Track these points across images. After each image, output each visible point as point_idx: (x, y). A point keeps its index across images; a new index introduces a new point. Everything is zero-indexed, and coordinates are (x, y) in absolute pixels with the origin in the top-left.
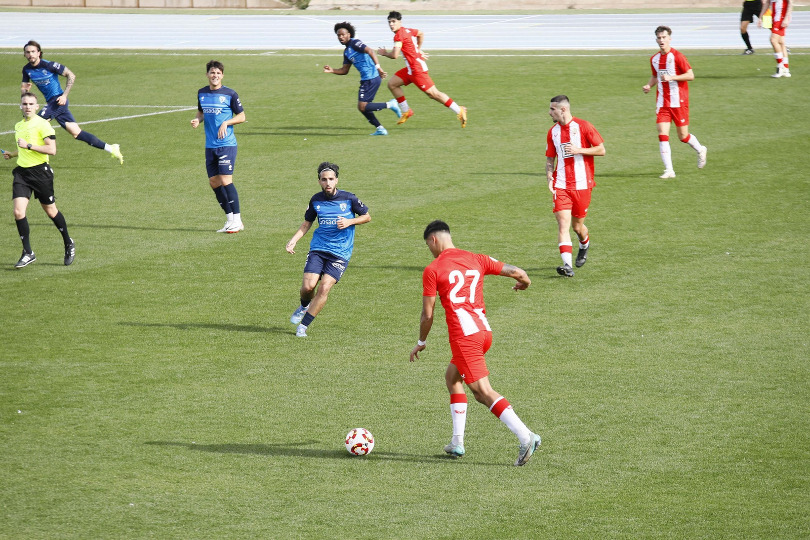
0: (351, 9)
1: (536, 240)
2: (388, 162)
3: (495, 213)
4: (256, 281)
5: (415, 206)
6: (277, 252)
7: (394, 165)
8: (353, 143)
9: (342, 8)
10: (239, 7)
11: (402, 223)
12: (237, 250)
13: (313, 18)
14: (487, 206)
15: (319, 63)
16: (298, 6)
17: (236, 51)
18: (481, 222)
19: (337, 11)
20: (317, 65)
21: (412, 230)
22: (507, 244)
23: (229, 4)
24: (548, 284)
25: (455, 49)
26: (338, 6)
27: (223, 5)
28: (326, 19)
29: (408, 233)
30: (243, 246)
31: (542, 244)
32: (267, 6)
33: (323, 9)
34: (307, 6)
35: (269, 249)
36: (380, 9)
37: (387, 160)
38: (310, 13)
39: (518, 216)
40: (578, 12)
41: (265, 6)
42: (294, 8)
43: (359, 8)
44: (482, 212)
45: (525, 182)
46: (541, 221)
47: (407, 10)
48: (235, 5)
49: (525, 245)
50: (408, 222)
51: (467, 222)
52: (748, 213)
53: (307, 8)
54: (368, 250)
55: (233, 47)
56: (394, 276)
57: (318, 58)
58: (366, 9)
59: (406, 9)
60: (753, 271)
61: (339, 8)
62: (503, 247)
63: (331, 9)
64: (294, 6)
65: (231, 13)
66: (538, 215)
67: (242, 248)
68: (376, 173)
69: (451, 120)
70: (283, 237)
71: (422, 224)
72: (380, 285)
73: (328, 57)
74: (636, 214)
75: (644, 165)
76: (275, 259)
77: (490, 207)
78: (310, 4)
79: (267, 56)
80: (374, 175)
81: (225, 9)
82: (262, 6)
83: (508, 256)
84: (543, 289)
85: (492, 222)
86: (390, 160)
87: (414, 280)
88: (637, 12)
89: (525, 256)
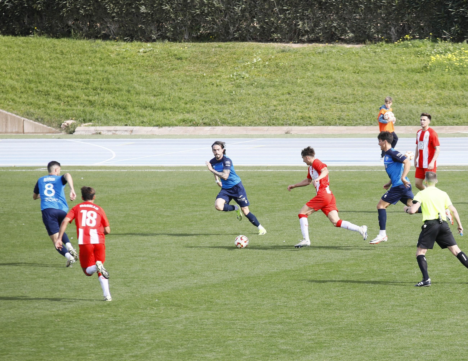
0: (110, 133)
1: (262, 318)
2: (140, 256)
3: (228, 296)
4: (30, 354)
5: (162, 291)
6: (48, 330)
7: (145, 258)
8: (112, 241)
9: (102, 133)
10: (18, 133)
11: (152, 305)
12: (14, 329)
13: (79, 140)
14: (221, 291)
15: (83, 177)
16: (67, 131)
17: (15, 168)
18: (217, 304)
19: (99, 135)
20: (82, 178)
21: (160, 311)
22: (237, 321)
23: (9, 130)
24: (271, 354)
25: (195, 165)
26: (99, 132)
27: (4, 131)
28: (89, 141)
29: (157, 314)
30: (19, 326)
31: (267, 321)
32: (41, 132)
33: (87, 133)
34: (74, 131)
35: (42, 328)
36: (133, 134)
37: (140, 254)
38: (76, 137)
39: (247, 299)
40: (293, 136)
41: (39, 132)
42: (63, 133)
43: (117, 132)
44: (217, 296)
45: (252, 271)
46: (265, 303)
47: (156, 135)
48: (14, 131)
49: (252, 322)
50: (157, 305)
51: (206, 303)
52: (431, 296)
53: (74, 133)
54: (124, 327)
55: (12, 165)
56: (145, 348)
57: (82, 172)
58: (122, 134)
59: (155, 133)
60: (436, 342)
61: (100, 133)
62: (234, 324)
63: (93, 134)
64: (63, 131)
65: (11, 137)
66: (263, 298)
67: (19, 327)
68: (130, 265)
69: (192, 222)
70: (54, 317)
71: (169, 306)
72: (133, 356)
73: (91, 172)
74: (342, 297)
75: (348, 257)
76: (46, 336)
77: (224, 292)
78: (76, 130)
79: (40, 172)
80: (129, 266)
81: (6, 134)
82: (37, 132)
83: (239, 331)
84: (267, 358)
85: (225, 304)
86: (142, 254)
87: (162, 352)
88: (340, 137)
89: (252, 331)
